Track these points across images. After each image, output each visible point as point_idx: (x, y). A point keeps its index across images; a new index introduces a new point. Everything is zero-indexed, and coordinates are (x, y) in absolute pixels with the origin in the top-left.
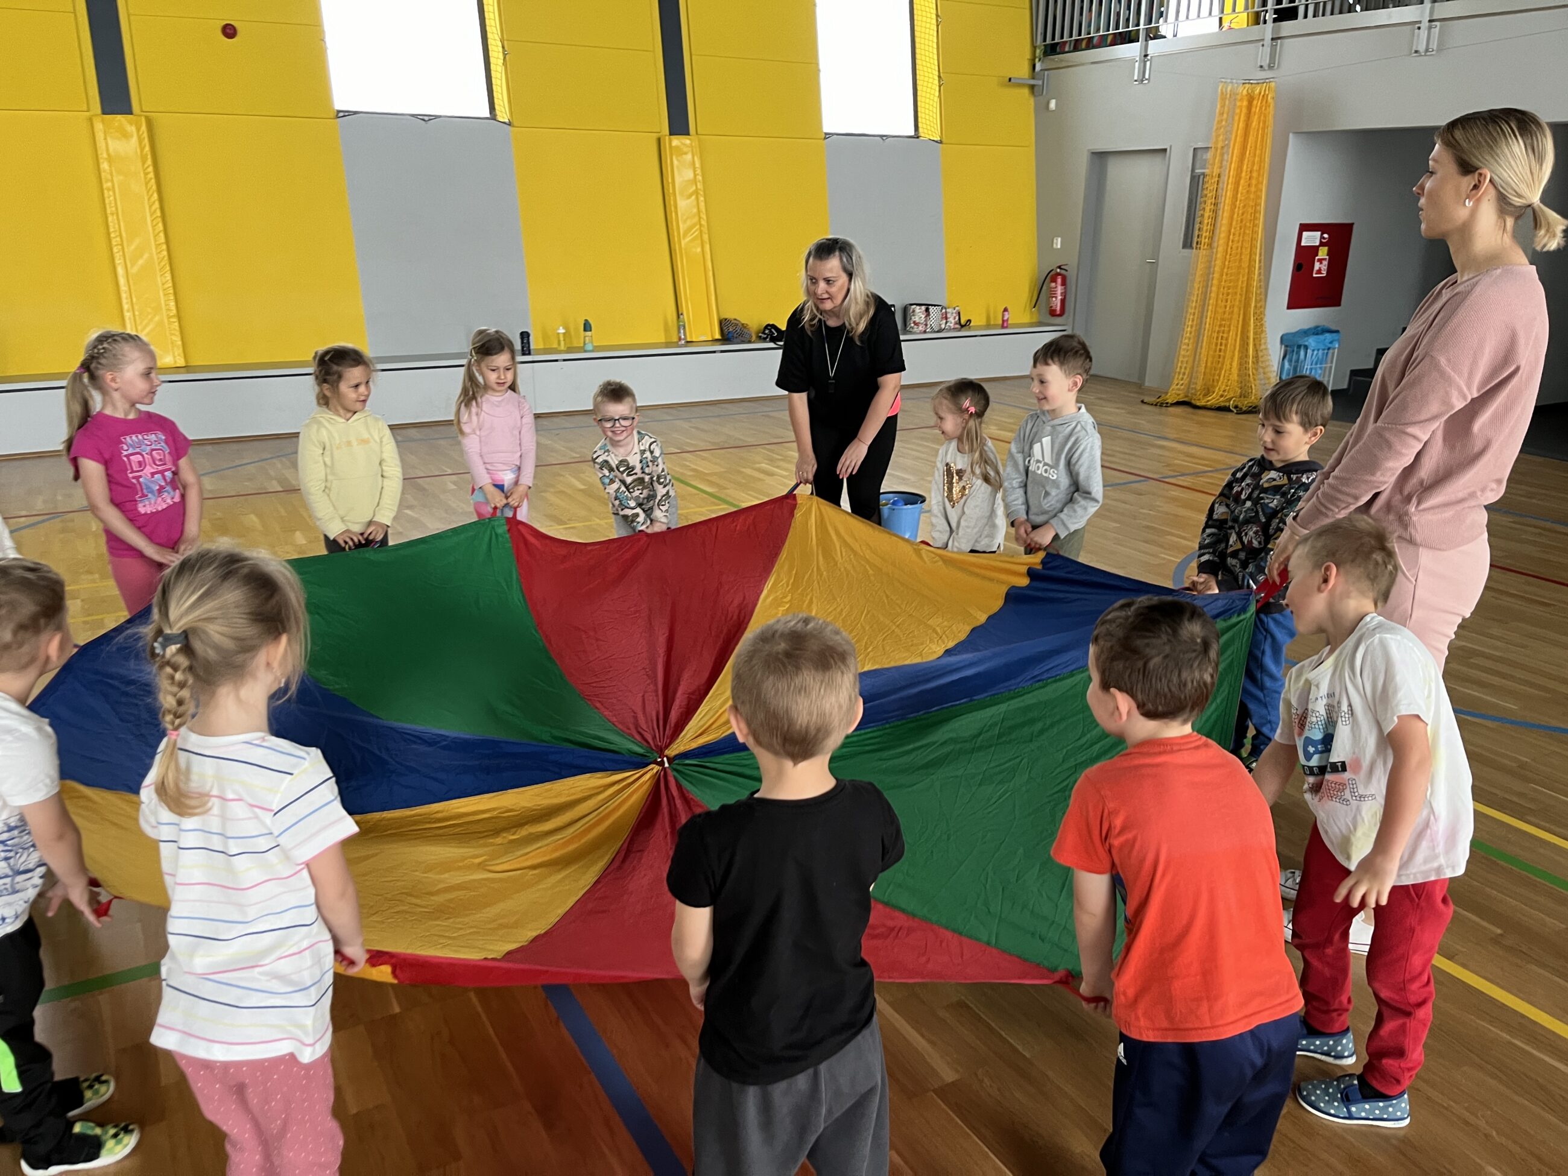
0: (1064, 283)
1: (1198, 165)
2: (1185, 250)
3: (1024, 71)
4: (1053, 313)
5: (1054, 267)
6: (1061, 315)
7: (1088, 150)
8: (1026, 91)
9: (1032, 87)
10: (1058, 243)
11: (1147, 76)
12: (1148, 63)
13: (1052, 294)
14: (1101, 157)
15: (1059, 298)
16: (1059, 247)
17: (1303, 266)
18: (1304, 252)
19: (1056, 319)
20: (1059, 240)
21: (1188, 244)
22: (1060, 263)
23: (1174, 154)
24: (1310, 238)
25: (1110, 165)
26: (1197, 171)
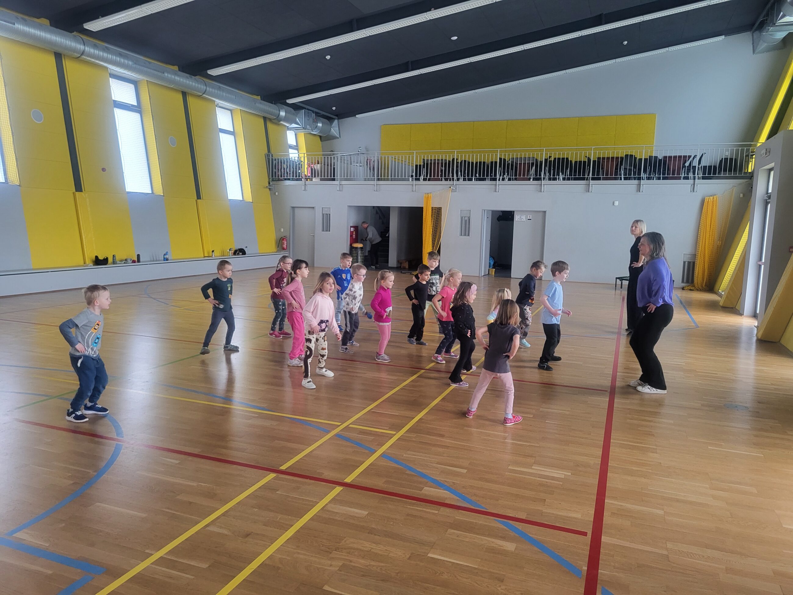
0: (286, 241)
1: (323, 211)
2: (323, 232)
3: (267, 185)
4: (284, 249)
5: (283, 236)
7: (290, 206)
8: (268, 189)
9: (270, 189)
11: (306, 189)
12: (306, 187)
13: (284, 244)
14: (293, 207)
17: (351, 236)
18: (352, 233)
19: (285, 251)
20: (283, 229)
21: (323, 230)
22: (285, 235)
23: (316, 209)
24: (352, 229)
25: (296, 210)
26: (323, 213)
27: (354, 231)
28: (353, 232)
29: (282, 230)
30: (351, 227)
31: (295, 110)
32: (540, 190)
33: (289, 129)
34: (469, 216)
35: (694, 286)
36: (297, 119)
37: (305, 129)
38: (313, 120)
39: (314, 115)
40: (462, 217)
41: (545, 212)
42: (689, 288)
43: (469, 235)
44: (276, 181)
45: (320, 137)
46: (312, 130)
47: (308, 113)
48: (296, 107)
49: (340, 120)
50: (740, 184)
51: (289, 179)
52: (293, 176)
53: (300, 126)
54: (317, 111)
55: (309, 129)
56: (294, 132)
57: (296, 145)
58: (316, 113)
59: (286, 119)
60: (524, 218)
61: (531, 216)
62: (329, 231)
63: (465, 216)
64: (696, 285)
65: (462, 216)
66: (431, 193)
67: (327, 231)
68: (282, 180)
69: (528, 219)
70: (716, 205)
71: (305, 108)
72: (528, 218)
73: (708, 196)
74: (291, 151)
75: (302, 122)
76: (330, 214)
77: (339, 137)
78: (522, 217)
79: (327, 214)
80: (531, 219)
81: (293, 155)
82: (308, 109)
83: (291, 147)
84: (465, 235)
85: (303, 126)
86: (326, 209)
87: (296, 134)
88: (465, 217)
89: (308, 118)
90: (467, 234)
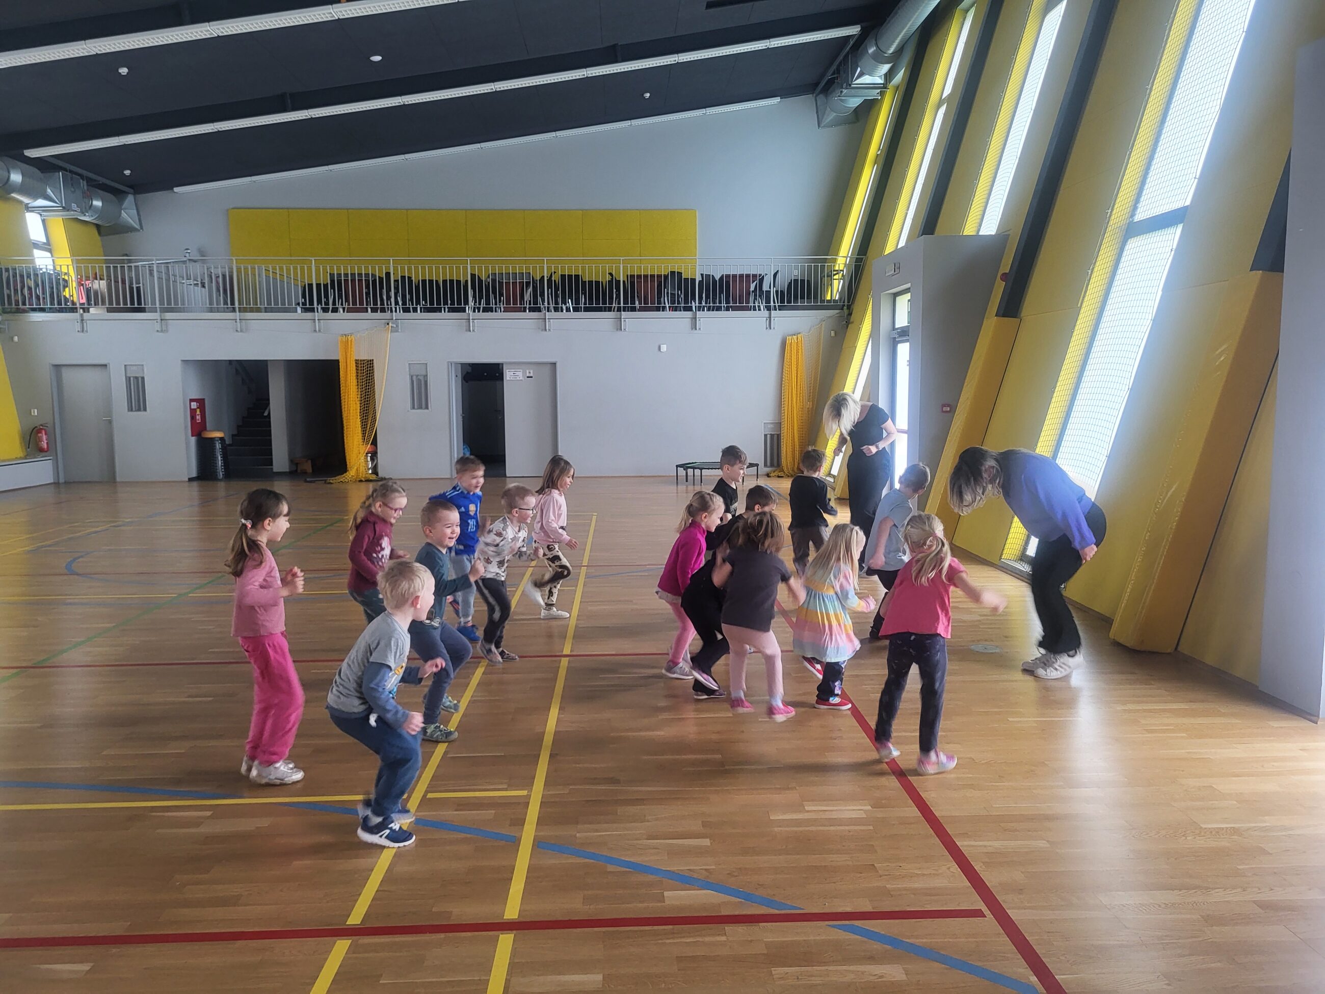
0: (45, 434)
1: (128, 372)
2: (131, 413)
4: (41, 450)
5: (37, 425)
6: (46, 452)
7: (50, 363)
10: (35, 412)
11: (85, 329)
12: (85, 324)
13: (41, 441)
14: (58, 367)
15: (46, 442)
16: (36, 414)
17: (193, 417)
18: (193, 412)
19: (44, 454)
20: (36, 410)
21: (130, 409)
22: (41, 423)
23: (112, 367)
24: (194, 405)
25: (64, 370)
26: (128, 375)
27: (198, 408)
28: (195, 410)
30: (191, 400)
31: (42, 172)
32: (543, 328)
33: (28, 208)
34: (424, 373)
35: (783, 471)
36: (49, 190)
37: (68, 210)
38: (84, 193)
39: (83, 184)
40: (412, 376)
41: (554, 364)
42: (776, 473)
43: (427, 408)
44: (10, 312)
45: (98, 227)
46: (83, 213)
47: (72, 179)
48: (45, 166)
49: (138, 196)
50: (829, 317)
51: (43, 310)
52: (52, 303)
53: (56, 203)
54: (91, 175)
55: (76, 211)
56: (39, 216)
57: (45, 241)
58: (89, 181)
59: (23, 189)
60: (520, 375)
61: (532, 371)
62: (145, 410)
63: (417, 374)
64: (785, 470)
65: (412, 374)
66: (351, 334)
67: (139, 410)
68: (24, 311)
69: (528, 377)
70: (802, 349)
71: (65, 170)
72: (528, 375)
73: (791, 335)
74: (37, 253)
75: (59, 198)
76: (143, 378)
77: (137, 227)
78: (517, 373)
79: (137, 378)
80: (531, 377)
81: (42, 261)
82: (71, 172)
83: (36, 245)
84: (420, 407)
85: (62, 204)
86: (134, 368)
87: (44, 221)
88: (417, 376)
89: (72, 189)
90: (424, 406)
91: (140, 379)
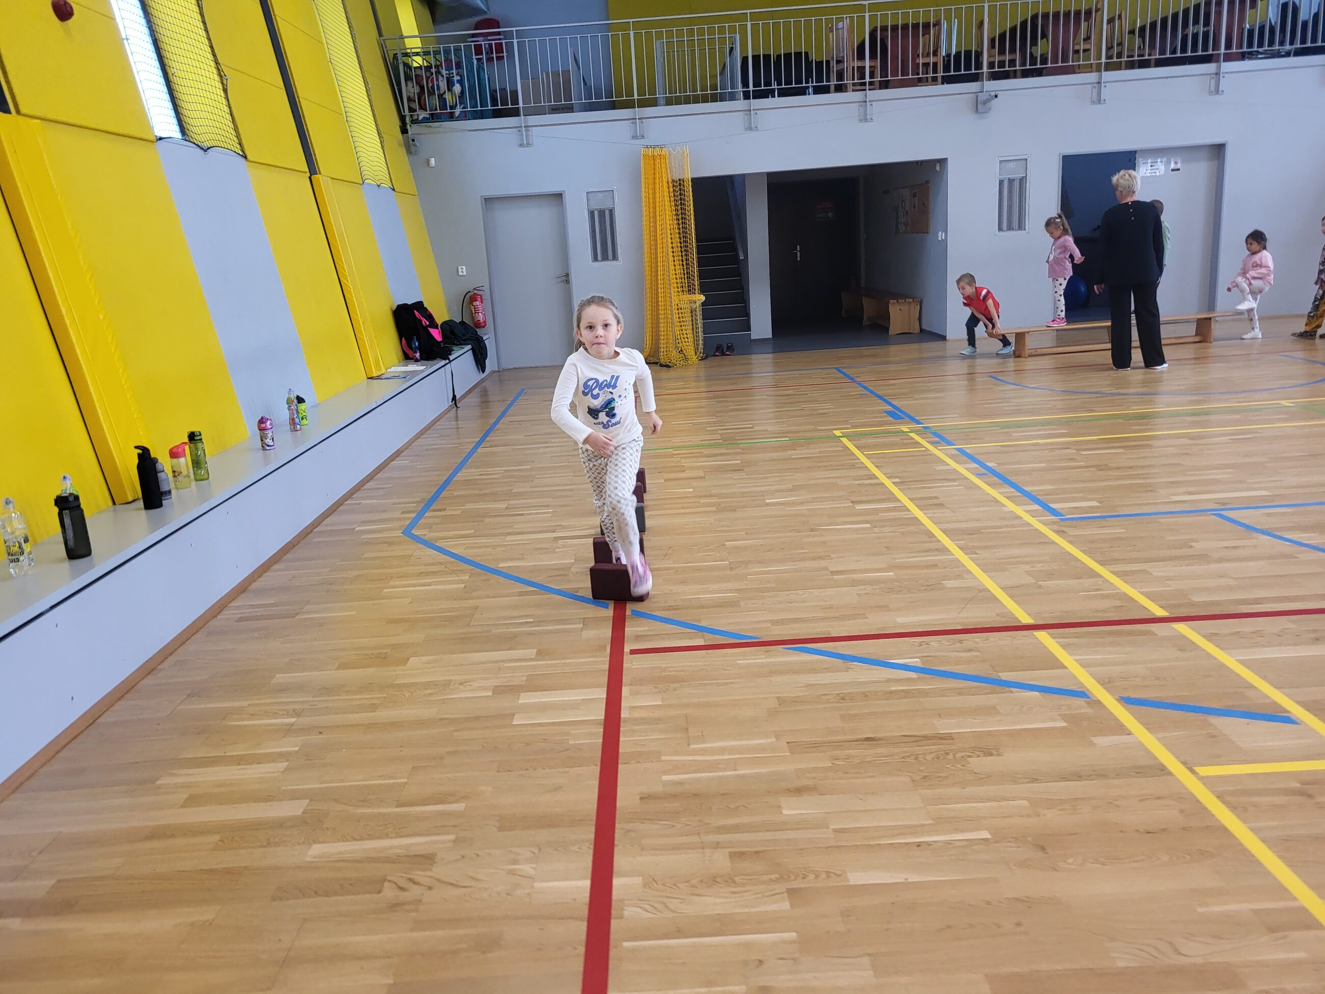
0: (481, 303)
1: (592, 203)
2: (596, 264)
4: (478, 326)
5: (471, 290)
6: (484, 326)
7: (481, 197)
8: (403, 150)
9: (408, 149)
11: (529, 141)
12: (530, 132)
14: (489, 200)
15: (483, 312)
16: (465, 274)
20: (464, 267)
21: (595, 259)
22: (475, 289)
23: (567, 198)
25: (498, 205)
26: (592, 208)
29: (463, 270)
34: (1021, 174)
40: (1002, 181)
41: (1223, 146)
43: (1021, 227)
44: (429, 120)
60: (1161, 168)
61: (1179, 161)
62: (615, 258)
63: (1010, 177)
65: (1001, 177)
67: (607, 258)
69: (1173, 170)
72: (1173, 166)
76: (611, 212)
77: (484, 8)
78: (1157, 166)
79: (603, 210)
80: (1178, 170)
84: (1010, 228)
86: (602, 196)
90: (1015, 224)
91: (607, 213)
